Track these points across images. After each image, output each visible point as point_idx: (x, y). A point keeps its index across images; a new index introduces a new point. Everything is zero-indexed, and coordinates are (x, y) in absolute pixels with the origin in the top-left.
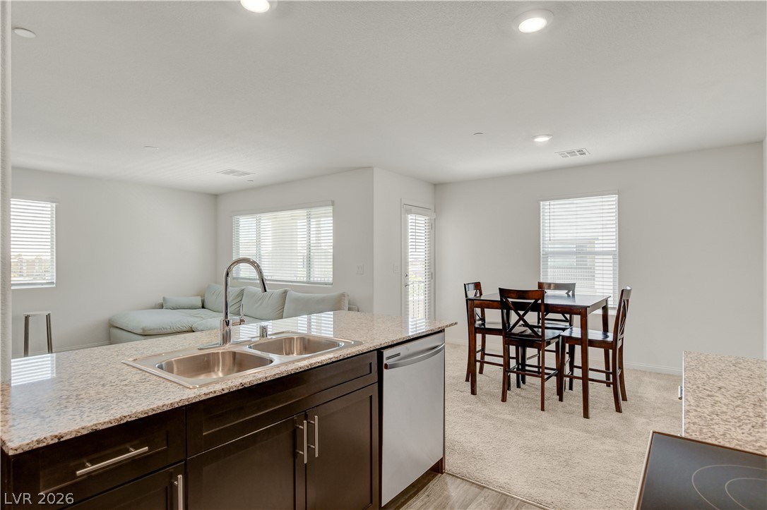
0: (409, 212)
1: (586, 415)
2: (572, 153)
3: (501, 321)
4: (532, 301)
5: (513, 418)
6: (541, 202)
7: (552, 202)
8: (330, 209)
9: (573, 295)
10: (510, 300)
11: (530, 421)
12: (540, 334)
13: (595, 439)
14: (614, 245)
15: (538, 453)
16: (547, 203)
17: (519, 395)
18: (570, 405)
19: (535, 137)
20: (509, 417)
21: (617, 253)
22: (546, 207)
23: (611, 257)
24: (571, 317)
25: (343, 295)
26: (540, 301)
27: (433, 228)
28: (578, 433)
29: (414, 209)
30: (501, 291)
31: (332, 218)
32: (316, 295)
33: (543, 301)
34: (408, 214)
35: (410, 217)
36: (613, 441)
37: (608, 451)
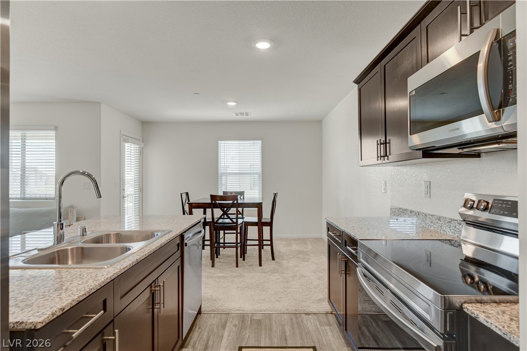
0: (126, 141)
1: (260, 265)
2: (242, 114)
3: (211, 217)
4: (231, 202)
5: (224, 275)
6: (219, 142)
7: (226, 142)
8: (52, 133)
9: (243, 198)
10: (217, 202)
11: (233, 274)
12: (235, 222)
13: (269, 275)
14: (259, 169)
15: (247, 289)
16: (222, 142)
17: (220, 262)
18: (249, 262)
19: (227, 102)
20: (220, 275)
21: (261, 173)
22: (222, 143)
23: (257, 175)
24: (243, 210)
25: (72, 207)
26: (235, 202)
27: (142, 153)
28: (260, 274)
29: (130, 139)
30: (211, 196)
31: (54, 141)
32: (39, 209)
33: (237, 201)
34: (125, 143)
35: (126, 145)
36: (278, 274)
37: (278, 279)
